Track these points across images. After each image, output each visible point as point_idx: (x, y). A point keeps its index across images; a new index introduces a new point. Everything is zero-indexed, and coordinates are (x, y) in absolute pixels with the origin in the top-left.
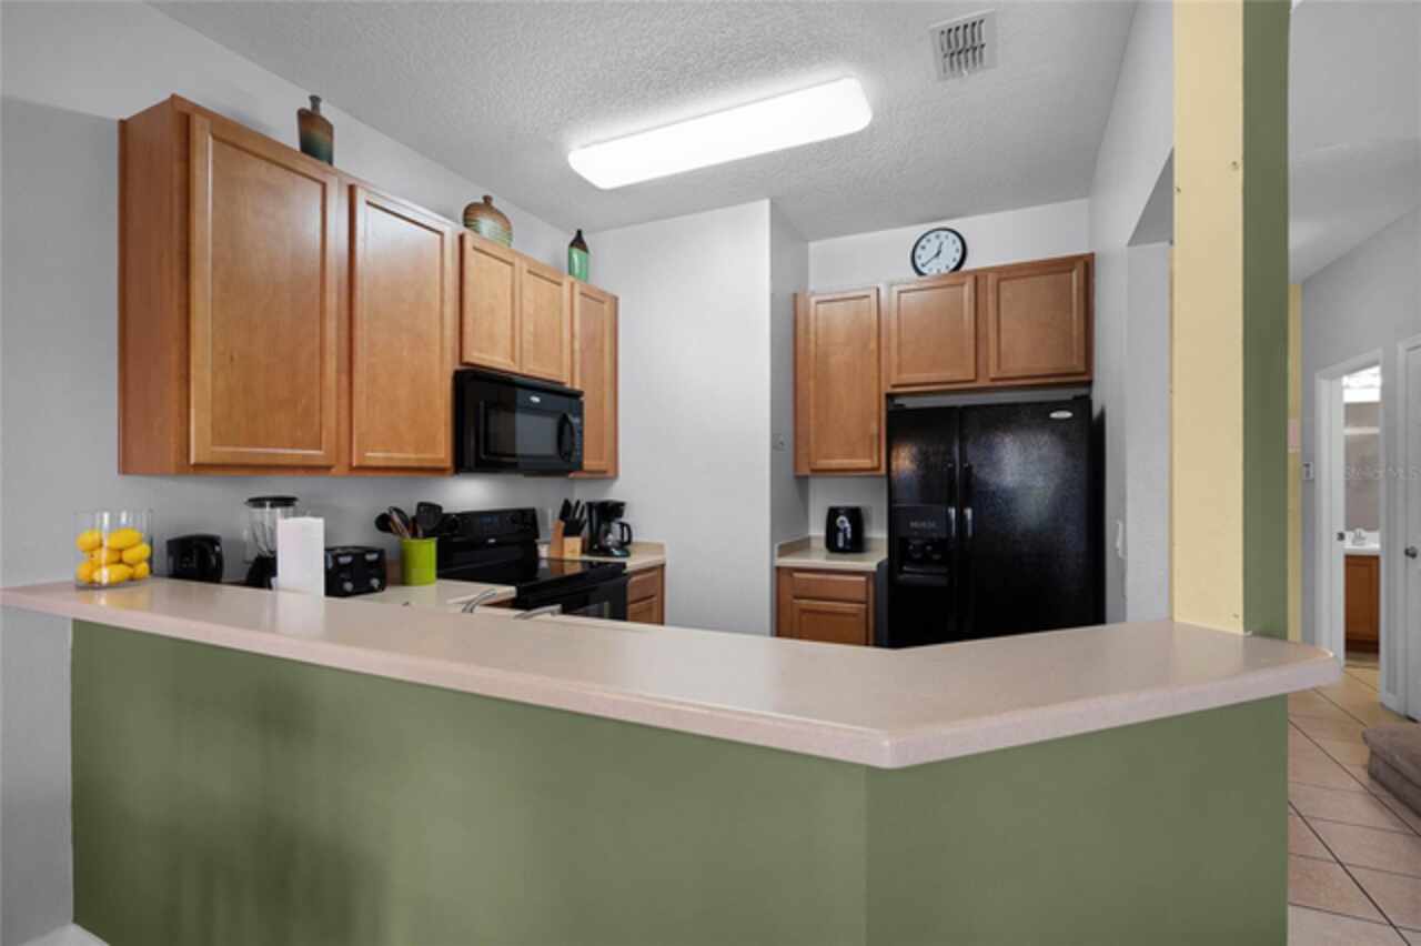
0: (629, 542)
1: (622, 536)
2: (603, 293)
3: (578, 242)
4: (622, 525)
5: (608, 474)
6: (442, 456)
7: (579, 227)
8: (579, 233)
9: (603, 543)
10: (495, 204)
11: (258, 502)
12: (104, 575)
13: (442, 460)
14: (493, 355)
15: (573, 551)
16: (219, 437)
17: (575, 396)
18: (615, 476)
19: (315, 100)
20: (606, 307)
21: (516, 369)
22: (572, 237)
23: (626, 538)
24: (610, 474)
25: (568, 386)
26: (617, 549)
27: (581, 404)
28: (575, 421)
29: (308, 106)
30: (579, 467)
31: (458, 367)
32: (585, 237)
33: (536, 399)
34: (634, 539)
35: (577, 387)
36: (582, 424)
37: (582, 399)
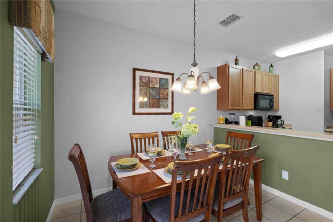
0: (283, 124)
1: (281, 122)
2: (276, 75)
3: (271, 66)
4: (281, 120)
5: (277, 110)
7: (271, 63)
8: (271, 64)
9: (277, 123)
10: (258, 64)
11: (230, 114)
12: (221, 122)
13: (253, 108)
14: (259, 90)
15: (270, 125)
16: (231, 106)
17: (272, 96)
18: (279, 110)
19: (237, 57)
20: (278, 77)
21: (262, 92)
22: (270, 65)
23: (282, 123)
24: (278, 110)
25: (270, 94)
26: (280, 125)
27: (274, 97)
28: (273, 100)
30: (273, 109)
31: (255, 93)
32: (273, 65)
33: (267, 97)
34: (284, 123)
35: (272, 94)
36: (274, 101)
37: (274, 96)
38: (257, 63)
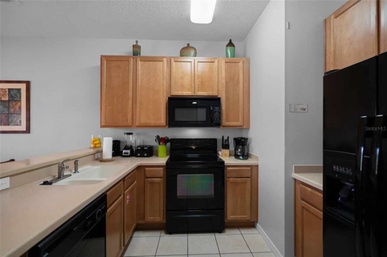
3: (230, 44)
5: (243, 127)
6: (163, 122)
7: (230, 39)
8: (230, 40)
13: (162, 123)
14: (182, 91)
15: (226, 155)
19: (137, 42)
21: (193, 94)
22: (228, 42)
29: (135, 44)
33: (195, 103)
38: (188, 45)
